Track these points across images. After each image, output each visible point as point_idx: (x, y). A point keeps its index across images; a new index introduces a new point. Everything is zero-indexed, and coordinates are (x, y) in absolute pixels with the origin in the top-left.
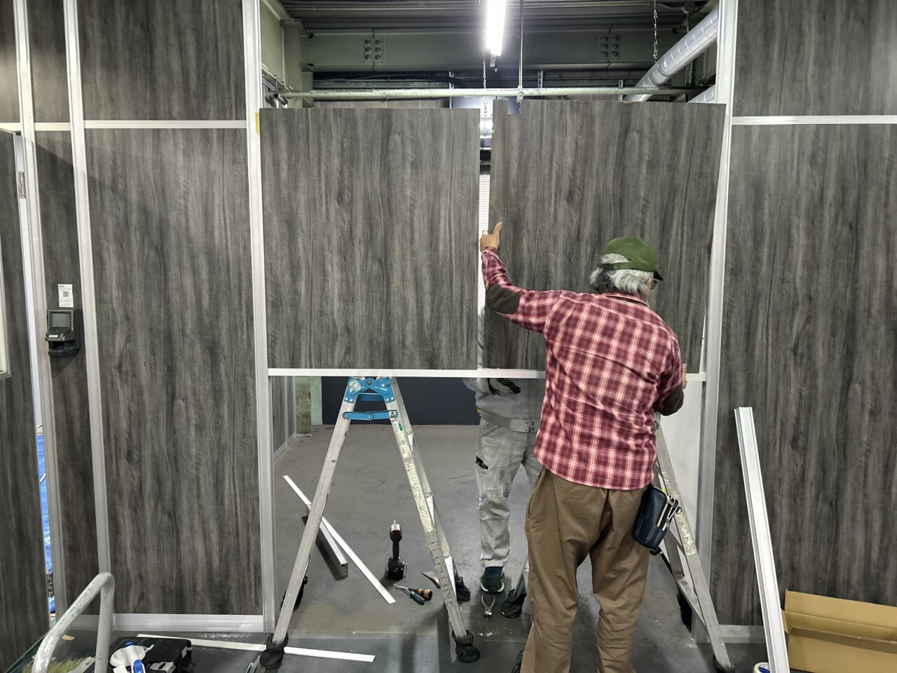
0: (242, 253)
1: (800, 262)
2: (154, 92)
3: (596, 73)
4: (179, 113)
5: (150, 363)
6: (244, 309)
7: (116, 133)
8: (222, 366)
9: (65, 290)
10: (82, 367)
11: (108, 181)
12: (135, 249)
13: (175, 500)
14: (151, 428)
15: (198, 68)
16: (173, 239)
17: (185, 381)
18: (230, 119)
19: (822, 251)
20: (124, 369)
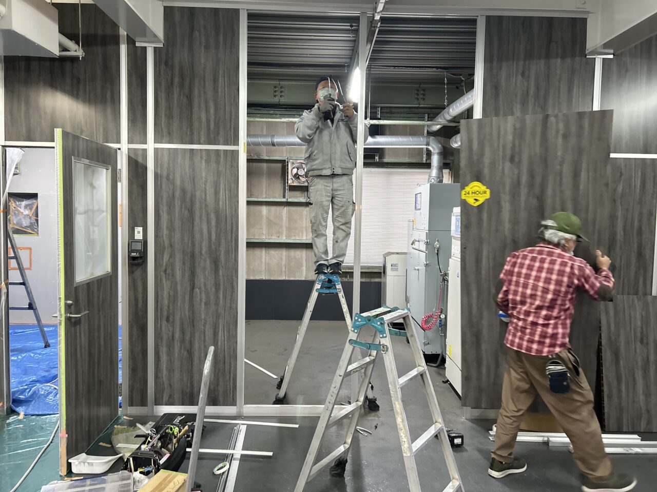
0: (234, 213)
2: (191, 130)
4: (204, 141)
5: (182, 269)
6: (234, 242)
7: (171, 150)
8: (220, 271)
9: (139, 231)
10: (145, 271)
11: (165, 175)
12: (177, 209)
13: (191, 343)
14: (180, 304)
15: (215, 119)
16: (197, 205)
17: (200, 279)
18: (231, 145)
20: (167, 272)
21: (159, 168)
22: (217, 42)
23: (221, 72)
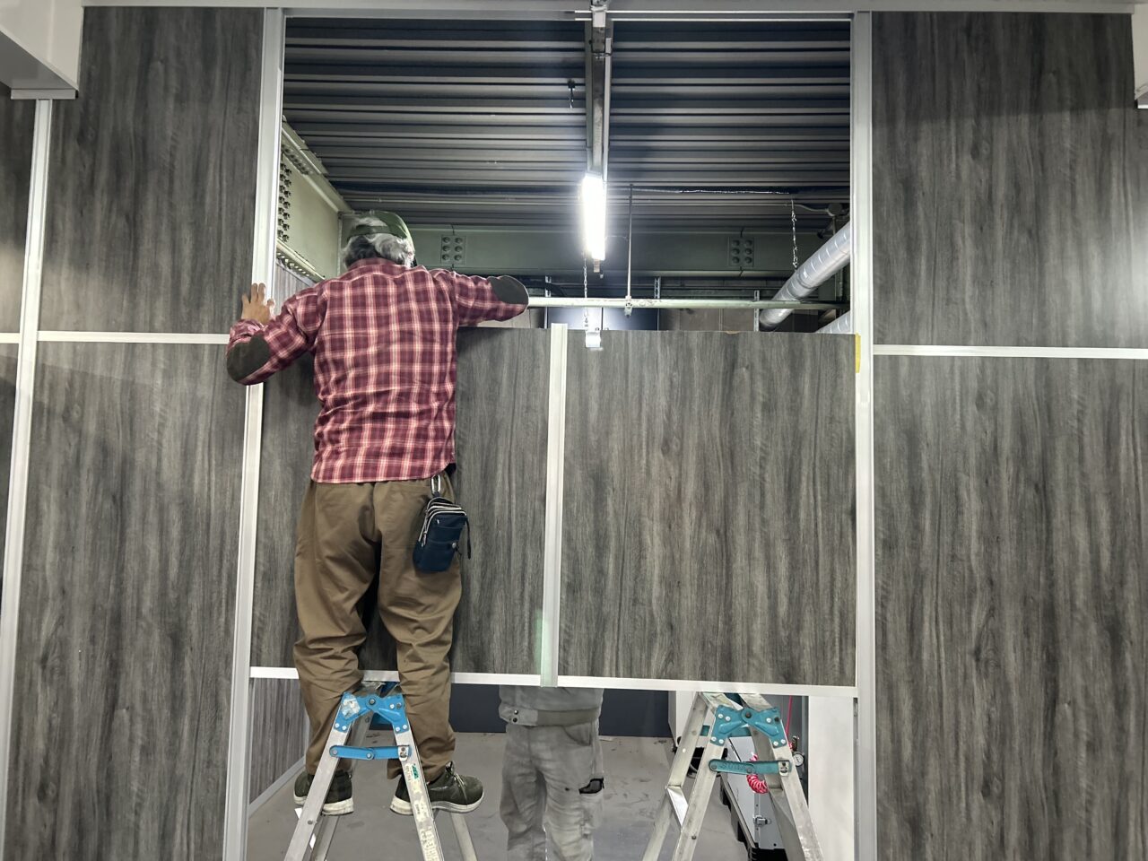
0: (228, 505)
1: (974, 534)
2: (133, 297)
3: (726, 282)
4: (163, 324)
5: (87, 655)
6: (224, 581)
7: (78, 347)
8: (187, 661)
11: (59, 408)
12: (85, 495)
14: (77, 750)
15: (194, 268)
16: (137, 486)
17: (133, 682)
19: (1002, 520)
20: (49, 663)
21: (46, 393)
22: (207, 84)
23: (213, 158)
